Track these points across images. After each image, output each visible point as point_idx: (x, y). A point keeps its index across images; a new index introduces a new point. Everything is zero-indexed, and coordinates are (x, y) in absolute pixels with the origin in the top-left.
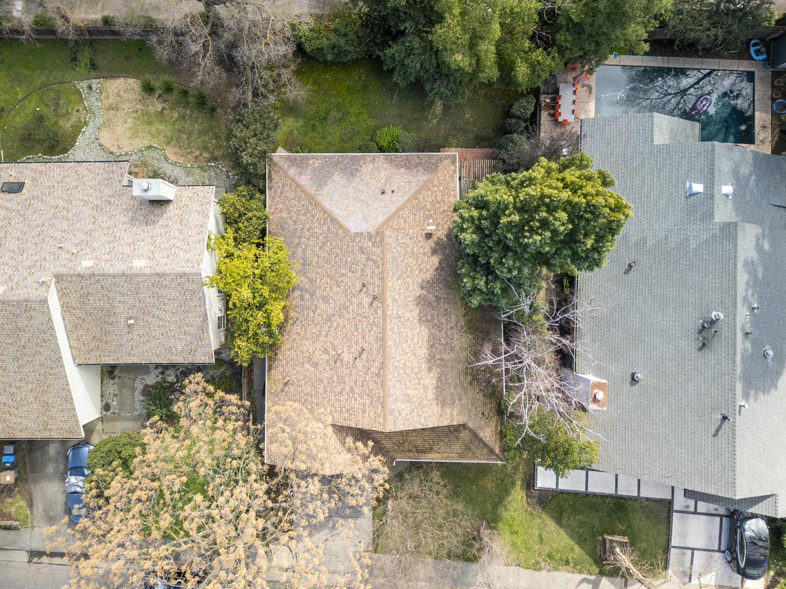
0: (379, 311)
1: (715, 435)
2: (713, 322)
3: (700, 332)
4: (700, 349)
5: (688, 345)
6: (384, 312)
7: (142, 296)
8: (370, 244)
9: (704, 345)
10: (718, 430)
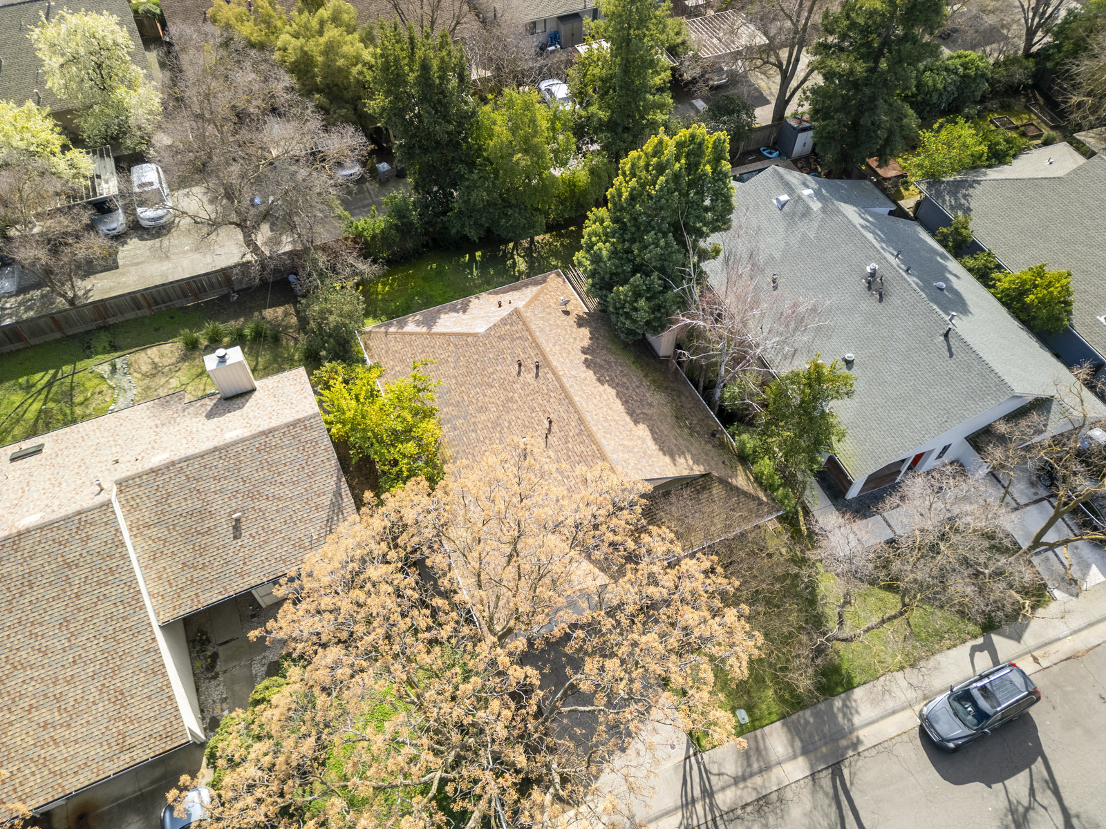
0: (550, 376)
1: (951, 355)
2: (873, 274)
3: (869, 288)
4: (881, 300)
5: (869, 304)
6: (554, 373)
7: (245, 473)
8: (508, 327)
9: (881, 295)
10: (950, 349)
